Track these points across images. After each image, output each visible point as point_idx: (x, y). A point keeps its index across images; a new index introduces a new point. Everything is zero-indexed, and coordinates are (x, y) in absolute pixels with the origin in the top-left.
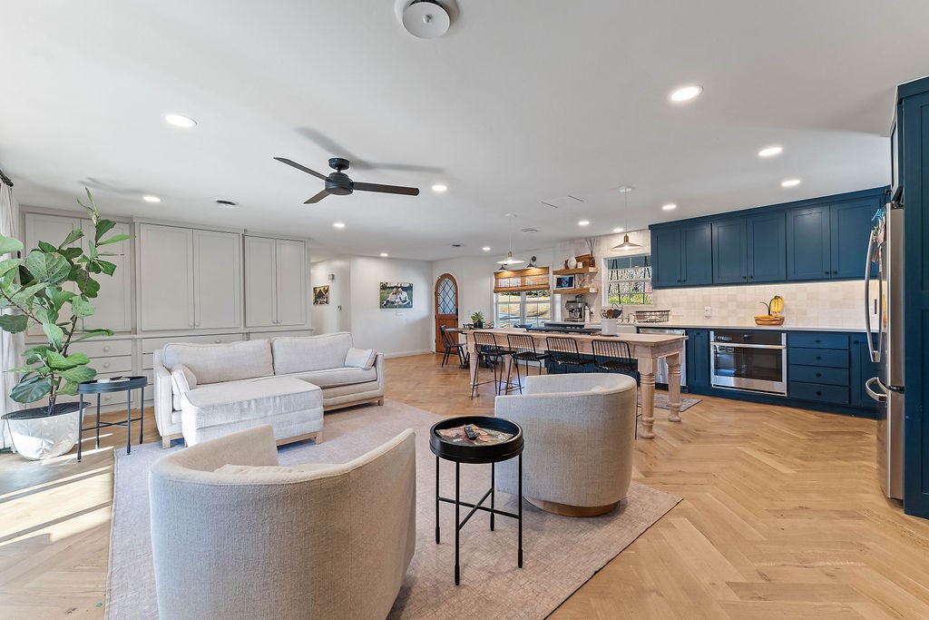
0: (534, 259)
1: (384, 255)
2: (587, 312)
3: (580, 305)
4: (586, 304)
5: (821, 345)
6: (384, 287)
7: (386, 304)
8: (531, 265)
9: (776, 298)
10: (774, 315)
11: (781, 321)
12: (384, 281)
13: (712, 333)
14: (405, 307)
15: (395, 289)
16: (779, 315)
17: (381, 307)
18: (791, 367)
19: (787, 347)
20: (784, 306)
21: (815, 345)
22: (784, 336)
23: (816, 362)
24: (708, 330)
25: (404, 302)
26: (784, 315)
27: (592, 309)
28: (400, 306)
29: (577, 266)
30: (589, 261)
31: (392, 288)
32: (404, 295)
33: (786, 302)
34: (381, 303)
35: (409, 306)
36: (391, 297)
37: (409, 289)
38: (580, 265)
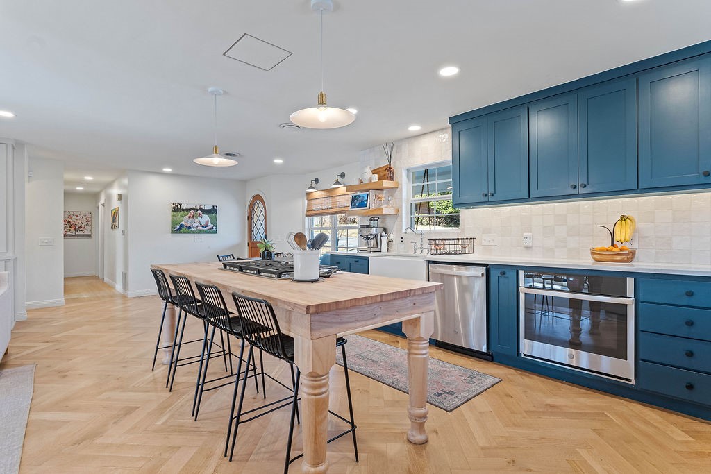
0: (343, 175)
1: (168, 170)
2: (384, 239)
3: (374, 231)
4: (385, 230)
5: (693, 301)
6: (176, 209)
7: (178, 229)
8: (337, 183)
9: (623, 218)
10: (620, 246)
11: (630, 256)
12: (177, 202)
13: (522, 273)
14: (206, 232)
15: (192, 212)
16: (628, 246)
17: (173, 232)
18: (641, 335)
19: (636, 302)
20: (635, 231)
21: (686, 301)
22: (630, 281)
23: (685, 331)
24: (517, 269)
25: (204, 227)
26: (635, 246)
27: (392, 236)
28: (200, 232)
29: (371, 179)
30: (388, 173)
31: (189, 210)
32: (205, 218)
33: (639, 225)
34: (173, 227)
35: (212, 231)
36: (186, 221)
37: (213, 211)
38: (375, 178)
